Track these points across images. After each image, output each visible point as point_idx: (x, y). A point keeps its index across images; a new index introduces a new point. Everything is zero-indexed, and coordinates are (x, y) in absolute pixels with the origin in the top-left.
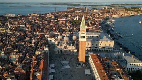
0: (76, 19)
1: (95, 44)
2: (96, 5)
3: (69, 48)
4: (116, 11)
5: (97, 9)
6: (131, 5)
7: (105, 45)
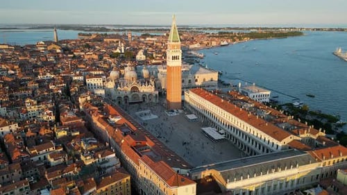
0: (121, 50)
1: (187, 80)
2: (150, 30)
3: (142, 91)
4: (193, 38)
5: (152, 36)
6: (215, 29)
7: (204, 80)
